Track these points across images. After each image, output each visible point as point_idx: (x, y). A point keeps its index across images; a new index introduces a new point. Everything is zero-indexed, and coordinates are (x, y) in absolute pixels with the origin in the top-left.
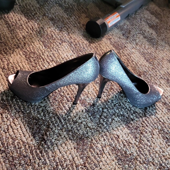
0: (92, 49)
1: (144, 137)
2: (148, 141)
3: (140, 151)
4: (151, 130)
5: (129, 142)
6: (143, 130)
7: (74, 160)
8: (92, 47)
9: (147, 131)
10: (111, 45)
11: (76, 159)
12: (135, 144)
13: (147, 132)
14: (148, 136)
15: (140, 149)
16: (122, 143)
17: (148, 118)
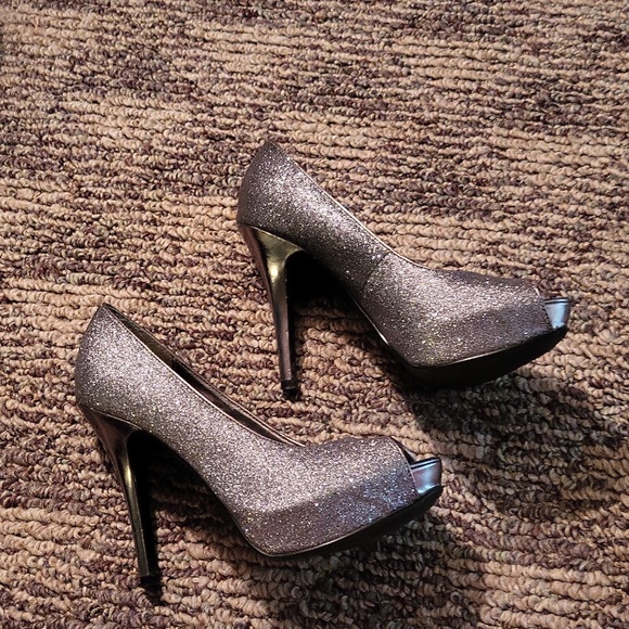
0: (24, 92)
1: (497, 185)
2: (517, 184)
3: (537, 234)
4: (484, 144)
5: (490, 244)
6: (470, 171)
7: (466, 460)
8: (14, 89)
9: (480, 162)
10: (44, 11)
11: (464, 449)
12: (506, 231)
13: (488, 164)
14: (502, 170)
15: (535, 229)
16: (483, 267)
17: (437, 119)
